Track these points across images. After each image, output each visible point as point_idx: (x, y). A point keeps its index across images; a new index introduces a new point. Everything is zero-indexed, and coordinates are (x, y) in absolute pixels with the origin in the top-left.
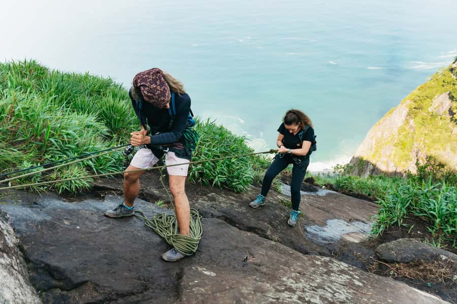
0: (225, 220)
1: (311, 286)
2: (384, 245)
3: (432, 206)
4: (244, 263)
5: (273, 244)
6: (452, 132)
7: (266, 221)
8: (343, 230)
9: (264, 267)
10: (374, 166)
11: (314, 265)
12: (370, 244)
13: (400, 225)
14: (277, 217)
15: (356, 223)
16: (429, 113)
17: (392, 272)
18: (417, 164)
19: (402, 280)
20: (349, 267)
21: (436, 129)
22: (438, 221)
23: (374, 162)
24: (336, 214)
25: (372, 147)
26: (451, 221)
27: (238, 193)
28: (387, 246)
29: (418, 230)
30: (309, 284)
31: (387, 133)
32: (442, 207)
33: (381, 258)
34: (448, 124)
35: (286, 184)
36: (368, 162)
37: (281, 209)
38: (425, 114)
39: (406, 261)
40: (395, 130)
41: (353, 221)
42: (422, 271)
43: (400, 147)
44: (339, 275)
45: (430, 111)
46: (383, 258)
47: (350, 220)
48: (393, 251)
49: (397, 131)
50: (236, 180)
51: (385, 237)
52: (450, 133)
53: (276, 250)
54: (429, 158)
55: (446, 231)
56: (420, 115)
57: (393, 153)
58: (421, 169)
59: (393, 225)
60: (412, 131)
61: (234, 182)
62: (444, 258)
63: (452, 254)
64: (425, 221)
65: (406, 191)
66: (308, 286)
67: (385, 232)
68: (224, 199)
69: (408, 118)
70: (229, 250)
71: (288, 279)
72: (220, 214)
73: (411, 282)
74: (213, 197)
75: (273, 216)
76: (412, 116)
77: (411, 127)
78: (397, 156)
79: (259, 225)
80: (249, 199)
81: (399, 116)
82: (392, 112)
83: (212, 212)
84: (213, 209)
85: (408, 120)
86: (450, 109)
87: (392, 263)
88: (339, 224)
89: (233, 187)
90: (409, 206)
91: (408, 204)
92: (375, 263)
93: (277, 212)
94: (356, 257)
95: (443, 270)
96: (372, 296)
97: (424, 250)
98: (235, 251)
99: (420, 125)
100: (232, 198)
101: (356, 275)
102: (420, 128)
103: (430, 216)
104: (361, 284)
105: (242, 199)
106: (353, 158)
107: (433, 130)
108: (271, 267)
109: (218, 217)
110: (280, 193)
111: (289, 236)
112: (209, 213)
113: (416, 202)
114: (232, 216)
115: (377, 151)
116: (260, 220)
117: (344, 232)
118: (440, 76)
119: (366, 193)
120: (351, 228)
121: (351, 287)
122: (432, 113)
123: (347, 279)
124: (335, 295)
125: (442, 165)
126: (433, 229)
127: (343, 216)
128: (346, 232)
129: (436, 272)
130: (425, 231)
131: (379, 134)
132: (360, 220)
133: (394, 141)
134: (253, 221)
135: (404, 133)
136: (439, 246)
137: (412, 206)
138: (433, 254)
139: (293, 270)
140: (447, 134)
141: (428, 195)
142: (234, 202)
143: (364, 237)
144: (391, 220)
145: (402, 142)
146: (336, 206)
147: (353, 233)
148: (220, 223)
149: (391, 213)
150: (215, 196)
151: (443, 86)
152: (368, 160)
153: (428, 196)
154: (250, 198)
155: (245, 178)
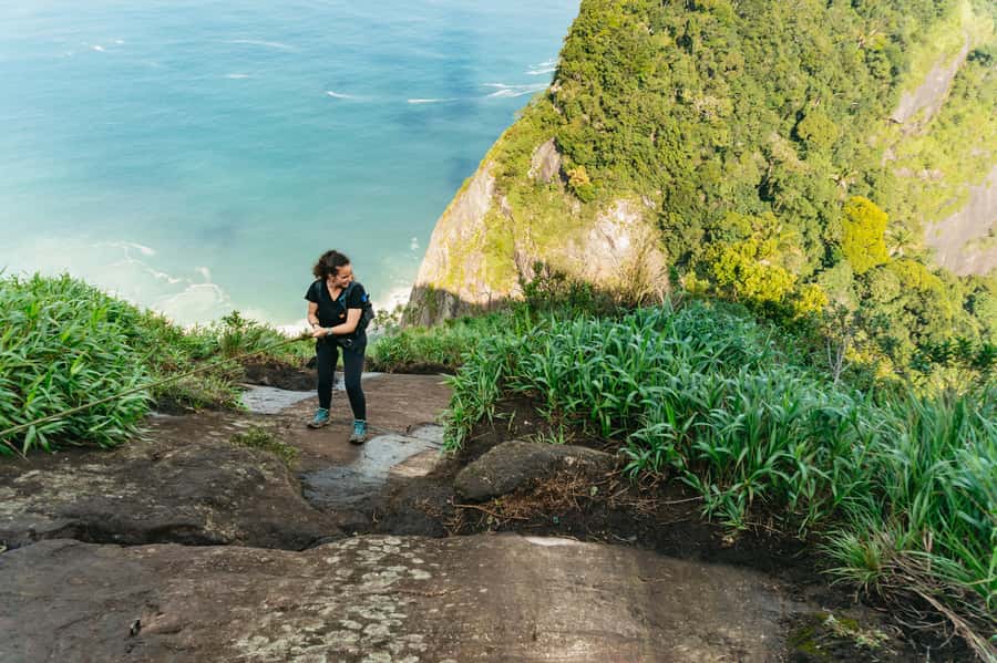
0: (76, 538)
1: (308, 634)
2: (467, 469)
3: (538, 368)
4: (132, 641)
5: (218, 556)
6: (571, 211)
7: (198, 501)
8: (394, 457)
9: (187, 630)
10: (456, 297)
11: (324, 570)
12: (442, 475)
13: (490, 418)
14: (227, 482)
15: (420, 433)
16: (529, 180)
17: (491, 518)
18: (522, 282)
19: (511, 529)
20: (404, 541)
21: (546, 208)
22: (551, 392)
23: (453, 289)
24: (377, 425)
25: (444, 262)
26: (572, 387)
27: (111, 448)
28: (473, 470)
29: (525, 419)
30: (303, 631)
31: (467, 229)
32: (555, 365)
33: (466, 497)
34: (563, 197)
35: (263, 384)
36: (444, 292)
37: (235, 457)
38: (523, 184)
39: (512, 488)
40: (480, 221)
41: (414, 429)
42: (540, 498)
43: (493, 252)
44: (379, 572)
45: (531, 176)
46: (471, 496)
47: (408, 429)
48: (484, 476)
49: (483, 223)
50: (97, 417)
51: (470, 450)
52: (568, 214)
53: (225, 569)
54: (537, 267)
55: (567, 407)
56: (515, 188)
57: (484, 264)
58: (529, 290)
59: (480, 420)
60: (508, 218)
61: (92, 425)
62: (571, 460)
63: (582, 450)
64: (533, 399)
65: (493, 349)
66: (299, 639)
67: (467, 441)
68: (69, 477)
69: (496, 195)
70: (86, 618)
71: (250, 639)
72: (59, 524)
73: (524, 527)
74: (33, 483)
75: (215, 481)
76: (504, 189)
77: (505, 212)
78: (492, 271)
79: (179, 516)
80: (145, 456)
81: (479, 194)
82: (469, 185)
83: (31, 526)
84: (34, 515)
85: (498, 198)
86: (561, 170)
87: (485, 501)
88: (385, 446)
89: (91, 438)
90: (501, 376)
91: (498, 373)
92: (457, 510)
93: (226, 468)
94: (419, 512)
95: (573, 485)
96: (448, 594)
97: (538, 457)
98: (105, 617)
99: (518, 206)
100: (95, 467)
101: (418, 556)
102: (520, 210)
103: (539, 386)
104: (426, 576)
105: (124, 461)
106: (415, 289)
107: (542, 211)
108: (207, 623)
109: (53, 535)
110: (242, 414)
111: (264, 516)
112: (22, 533)
113: (513, 365)
114: (96, 518)
115: (456, 268)
116: (181, 503)
117: (397, 461)
118: (535, 111)
119: (439, 358)
120: (412, 447)
121: (405, 591)
122: (535, 180)
123: (399, 573)
124: (366, 631)
125: (560, 277)
126: (547, 409)
127: (394, 426)
128: (401, 460)
129: (564, 491)
130: (536, 418)
131: (453, 233)
132: (428, 423)
133: (481, 242)
134: (163, 510)
135: (497, 225)
136: (561, 441)
137: (507, 374)
138: (552, 458)
139: (266, 606)
140: (563, 217)
141: (530, 346)
142: (99, 479)
143: (437, 457)
144: (475, 413)
145: (495, 242)
146: (377, 407)
147: (415, 456)
148: (58, 550)
149: (473, 400)
150: (37, 479)
151: (543, 128)
152: (443, 287)
153: (530, 348)
154: (148, 452)
155: (124, 405)
